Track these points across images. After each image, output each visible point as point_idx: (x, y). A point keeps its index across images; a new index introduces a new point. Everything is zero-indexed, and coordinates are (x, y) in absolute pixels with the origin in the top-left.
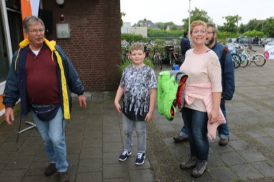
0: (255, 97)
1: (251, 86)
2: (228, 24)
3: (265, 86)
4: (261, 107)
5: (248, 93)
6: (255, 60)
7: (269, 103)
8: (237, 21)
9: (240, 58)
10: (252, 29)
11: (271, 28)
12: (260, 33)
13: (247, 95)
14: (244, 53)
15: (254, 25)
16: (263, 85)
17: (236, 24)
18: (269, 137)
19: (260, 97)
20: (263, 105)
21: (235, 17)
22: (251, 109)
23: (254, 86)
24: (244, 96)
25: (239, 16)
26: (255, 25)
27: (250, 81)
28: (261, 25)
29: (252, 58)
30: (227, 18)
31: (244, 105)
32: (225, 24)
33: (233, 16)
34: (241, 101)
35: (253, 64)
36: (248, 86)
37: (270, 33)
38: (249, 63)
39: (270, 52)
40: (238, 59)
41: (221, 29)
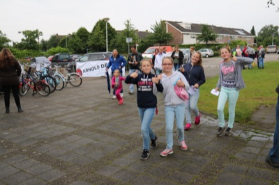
0: (87, 125)
1: (77, 112)
2: (27, 40)
3: (92, 109)
4: (98, 135)
5: (77, 121)
6: (71, 81)
7: (104, 128)
8: (37, 36)
9: (54, 80)
10: (55, 46)
11: (75, 44)
12: (65, 49)
13: (77, 123)
14: (56, 73)
15: (56, 41)
16: (89, 109)
17: (37, 40)
18: (123, 170)
19: (92, 124)
20: (99, 132)
21: (34, 32)
22: (89, 141)
23: (80, 111)
24: (75, 126)
25: (39, 31)
26: (58, 41)
27: (74, 106)
28: (64, 41)
29: (67, 78)
30: (24, 33)
31: (79, 137)
32: (23, 40)
33: (32, 31)
34: (74, 133)
35: (69, 85)
36: (74, 113)
37: (75, 49)
38: (65, 84)
39: (82, 70)
40: (51, 81)
41: (19, 46)
